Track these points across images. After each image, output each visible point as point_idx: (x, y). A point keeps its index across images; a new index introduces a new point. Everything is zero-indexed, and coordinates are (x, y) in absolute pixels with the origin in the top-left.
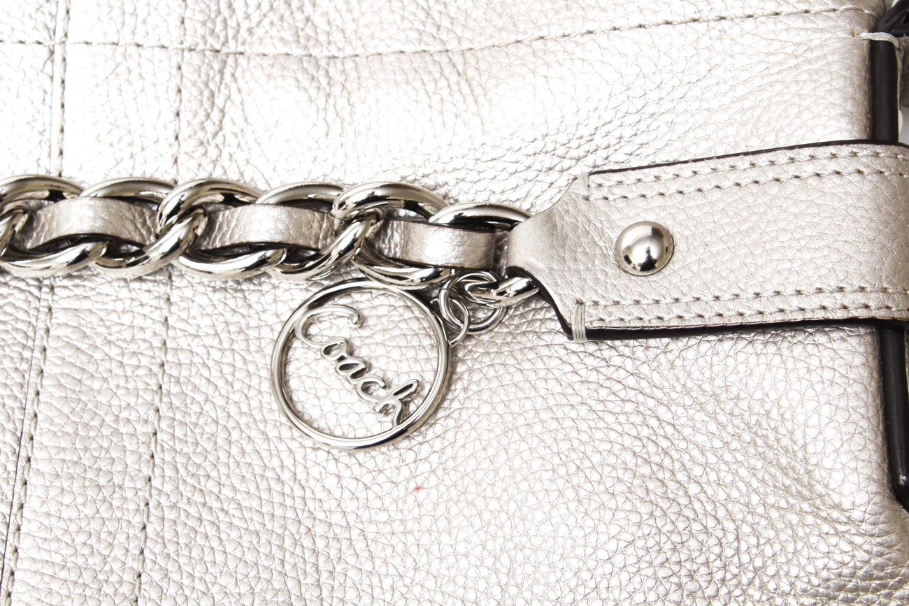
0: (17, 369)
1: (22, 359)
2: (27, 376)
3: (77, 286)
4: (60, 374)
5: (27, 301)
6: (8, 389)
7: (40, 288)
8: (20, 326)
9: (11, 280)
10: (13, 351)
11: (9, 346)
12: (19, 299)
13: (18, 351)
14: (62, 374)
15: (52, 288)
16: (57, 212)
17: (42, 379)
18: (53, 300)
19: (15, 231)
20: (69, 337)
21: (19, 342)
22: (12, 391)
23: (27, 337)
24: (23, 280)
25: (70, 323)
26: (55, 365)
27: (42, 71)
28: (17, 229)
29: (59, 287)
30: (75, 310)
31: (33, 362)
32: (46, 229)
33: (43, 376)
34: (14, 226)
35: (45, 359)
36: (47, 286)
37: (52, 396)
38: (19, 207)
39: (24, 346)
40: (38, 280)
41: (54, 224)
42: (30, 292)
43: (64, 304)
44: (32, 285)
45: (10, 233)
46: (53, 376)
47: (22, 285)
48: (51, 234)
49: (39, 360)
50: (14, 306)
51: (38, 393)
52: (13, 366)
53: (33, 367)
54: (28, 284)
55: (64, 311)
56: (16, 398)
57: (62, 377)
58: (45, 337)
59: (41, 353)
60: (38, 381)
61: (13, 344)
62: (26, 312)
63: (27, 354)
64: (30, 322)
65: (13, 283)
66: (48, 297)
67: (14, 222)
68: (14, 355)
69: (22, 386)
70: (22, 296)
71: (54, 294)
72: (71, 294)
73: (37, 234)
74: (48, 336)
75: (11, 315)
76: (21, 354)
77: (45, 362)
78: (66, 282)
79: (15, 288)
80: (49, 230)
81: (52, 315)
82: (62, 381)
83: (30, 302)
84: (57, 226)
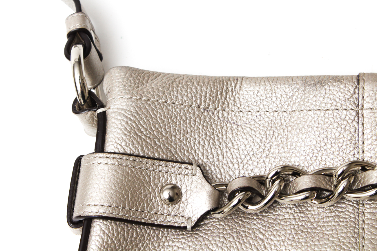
0: (353, 237)
1: (355, 233)
2: (358, 240)
3: (373, 204)
4: (371, 239)
5: (353, 210)
6: (351, 244)
7: (358, 205)
8: (352, 219)
9: (346, 202)
10: (351, 229)
11: (349, 227)
12: (350, 209)
13: (353, 230)
14: (372, 239)
15: (363, 205)
16: (367, 175)
17: (364, 241)
18: (364, 209)
19: (350, 183)
20: (373, 224)
21: (353, 226)
22: (353, 245)
23: (356, 224)
24: (351, 201)
25: (372, 218)
26: (369, 235)
27: (354, 120)
28: (351, 182)
29: (366, 204)
30: (374, 213)
31: (360, 234)
32: (362, 181)
33: (364, 239)
34: (350, 181)
35: (364, 232)
36: (361, 203)
37: (369, 247)
38: (350, 174)
39: (355, 227)
40: (357, 201)
41: (366, 180)
42: (354, 206)
43: (369, 211)
44: (355, 203)
45: (349, 184)
46: (368, 239)
47: (351, 203)
48: (365, 184)
49: (362, 233)
50: (349, 212)
51: (363, 246)
52: (351, 235)
53: (360, 236)
54: (353, 203)
55: (369, 214)
56: (354, 248)
57: (372, 240)
58: (363, 224)
59: (363, 230)
60: (363, 242)
61: (350, 227)
62: (354, 214)
63: (356, 231)
64: (356, 218)
65: (347, 203)
66: (363, 208)
67: (350, 180)
68: (351, 231)
69: (356, 243)
70: (351, 208)
71: (364, 207)
72: (371, 207)
73: (358, 184)
74: (364, 224)
75: (348, 215)
76: (354, 231)
77: (364, 234)
78: (368, 202)
79: (348, 204)
80: (363, 182)
81: (365, 215)
82: (372, 241)
83: (355, 210)
84: (367, 180)
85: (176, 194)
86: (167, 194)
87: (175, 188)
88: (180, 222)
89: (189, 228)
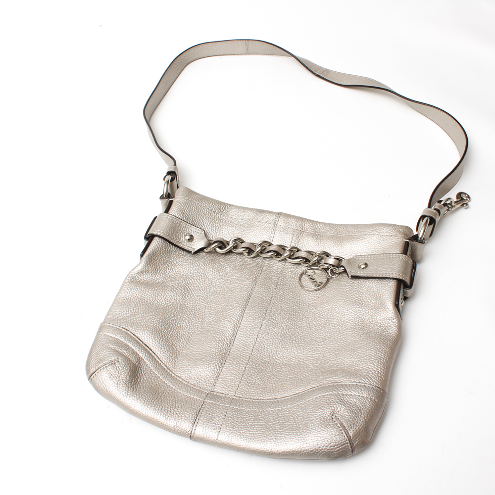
85: (191, 238)
86: (188, 237)
87: (191, 236)
88: (190, 249)
89: (193, 252)
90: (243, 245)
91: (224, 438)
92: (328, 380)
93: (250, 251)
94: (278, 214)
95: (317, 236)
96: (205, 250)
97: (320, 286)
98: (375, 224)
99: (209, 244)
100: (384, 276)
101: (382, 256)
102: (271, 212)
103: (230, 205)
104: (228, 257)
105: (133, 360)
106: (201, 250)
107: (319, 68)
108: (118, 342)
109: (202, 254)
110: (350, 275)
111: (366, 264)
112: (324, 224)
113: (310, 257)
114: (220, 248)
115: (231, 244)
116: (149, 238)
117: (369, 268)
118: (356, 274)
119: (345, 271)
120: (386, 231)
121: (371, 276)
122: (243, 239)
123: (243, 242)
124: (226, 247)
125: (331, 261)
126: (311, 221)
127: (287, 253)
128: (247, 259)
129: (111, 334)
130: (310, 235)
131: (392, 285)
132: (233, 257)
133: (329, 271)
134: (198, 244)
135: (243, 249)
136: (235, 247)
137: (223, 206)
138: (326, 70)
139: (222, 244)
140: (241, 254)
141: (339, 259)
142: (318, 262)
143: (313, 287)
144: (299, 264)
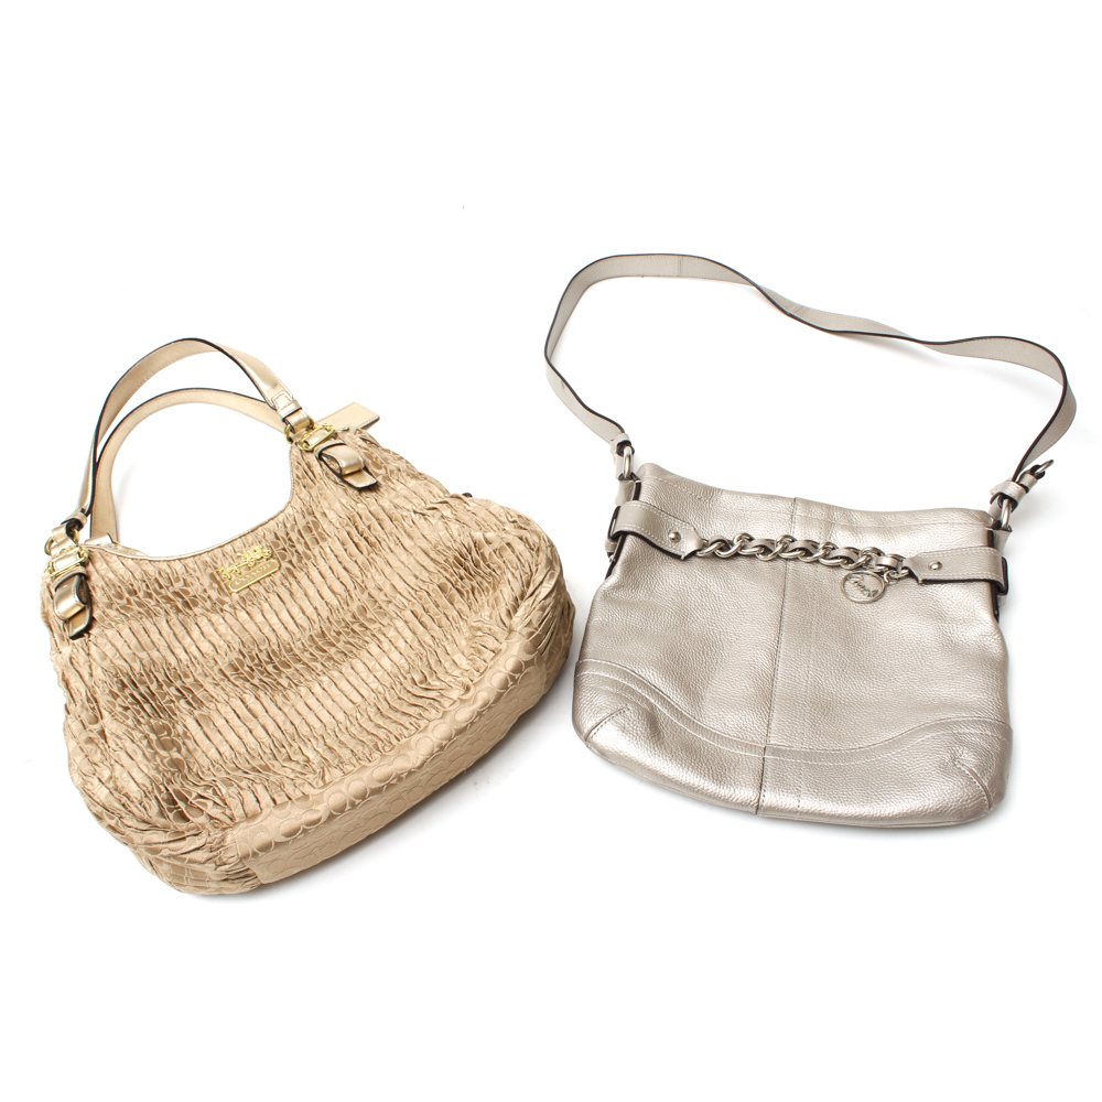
85: (677, 538)
86: (672, 536)
87: (677, 534)
88: (678, 553)
89: (683, 557)
90: (754, 543)
91: (809, 803)
92: (930, 718)
93: (766, 549)
94: (795, 500)
95: (854, 529)
96: (698, 554)
97: (876, 597)
98: (938, 510)
99: (704, 545)
100: (971, 577)
101: (958, 552)
102: (783, 498)
103: (719, 490)
104: (732, 562)
105: (644, 706)
106: (693, 554)
107: (792, 304)
108: (614, 683)
109: (694, 560)
110: (920, 579)
111: (939, 563)
112: (861, 512)
113: (853, 556)
114: (721, 549)
115: (737, 545)
116: (618, 538)
117: (944, 567)
118: (928, 578)
119: (911, 575)
120: (956, 517)
121: (951, 578)
122: (751, 534)
123: (751, 539)
124: (729, 549)
125: (887, 561)
126: (841, 508)
127: (821, 552)
128: (762, 563)
129: (602, 674)
130: (844, 527)
131: (984, 588)
132: (741, 562)
133: (885, 576)
134: (689, 546)
135: (757, 549)
136: (742, 548)
137: (709, 492)
138: (801, 308)
139: (725, 545)
140: (752, 556)
141: (898, 558)
142: (867, 563)
143: (865, 598)
144: (837, 567)
